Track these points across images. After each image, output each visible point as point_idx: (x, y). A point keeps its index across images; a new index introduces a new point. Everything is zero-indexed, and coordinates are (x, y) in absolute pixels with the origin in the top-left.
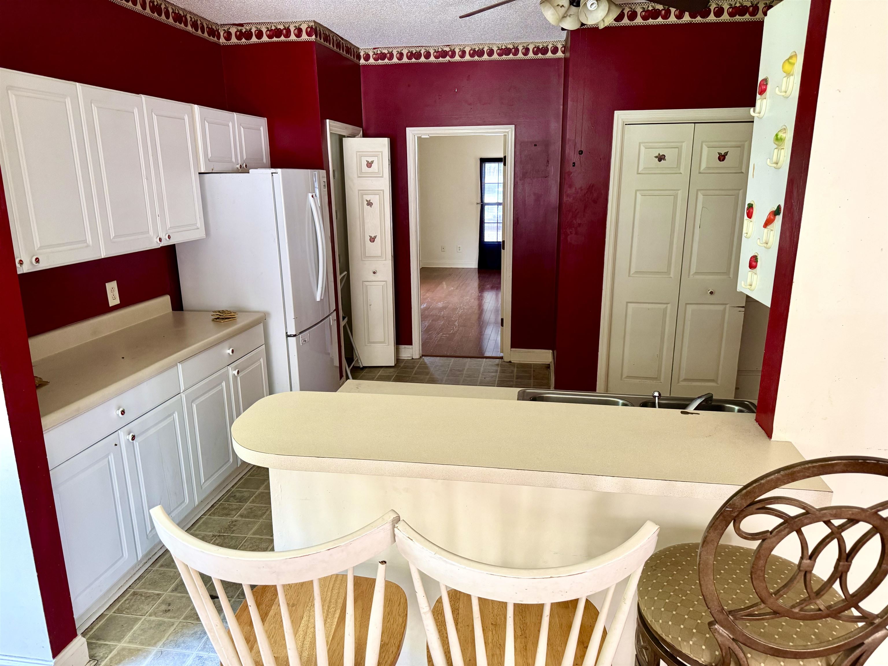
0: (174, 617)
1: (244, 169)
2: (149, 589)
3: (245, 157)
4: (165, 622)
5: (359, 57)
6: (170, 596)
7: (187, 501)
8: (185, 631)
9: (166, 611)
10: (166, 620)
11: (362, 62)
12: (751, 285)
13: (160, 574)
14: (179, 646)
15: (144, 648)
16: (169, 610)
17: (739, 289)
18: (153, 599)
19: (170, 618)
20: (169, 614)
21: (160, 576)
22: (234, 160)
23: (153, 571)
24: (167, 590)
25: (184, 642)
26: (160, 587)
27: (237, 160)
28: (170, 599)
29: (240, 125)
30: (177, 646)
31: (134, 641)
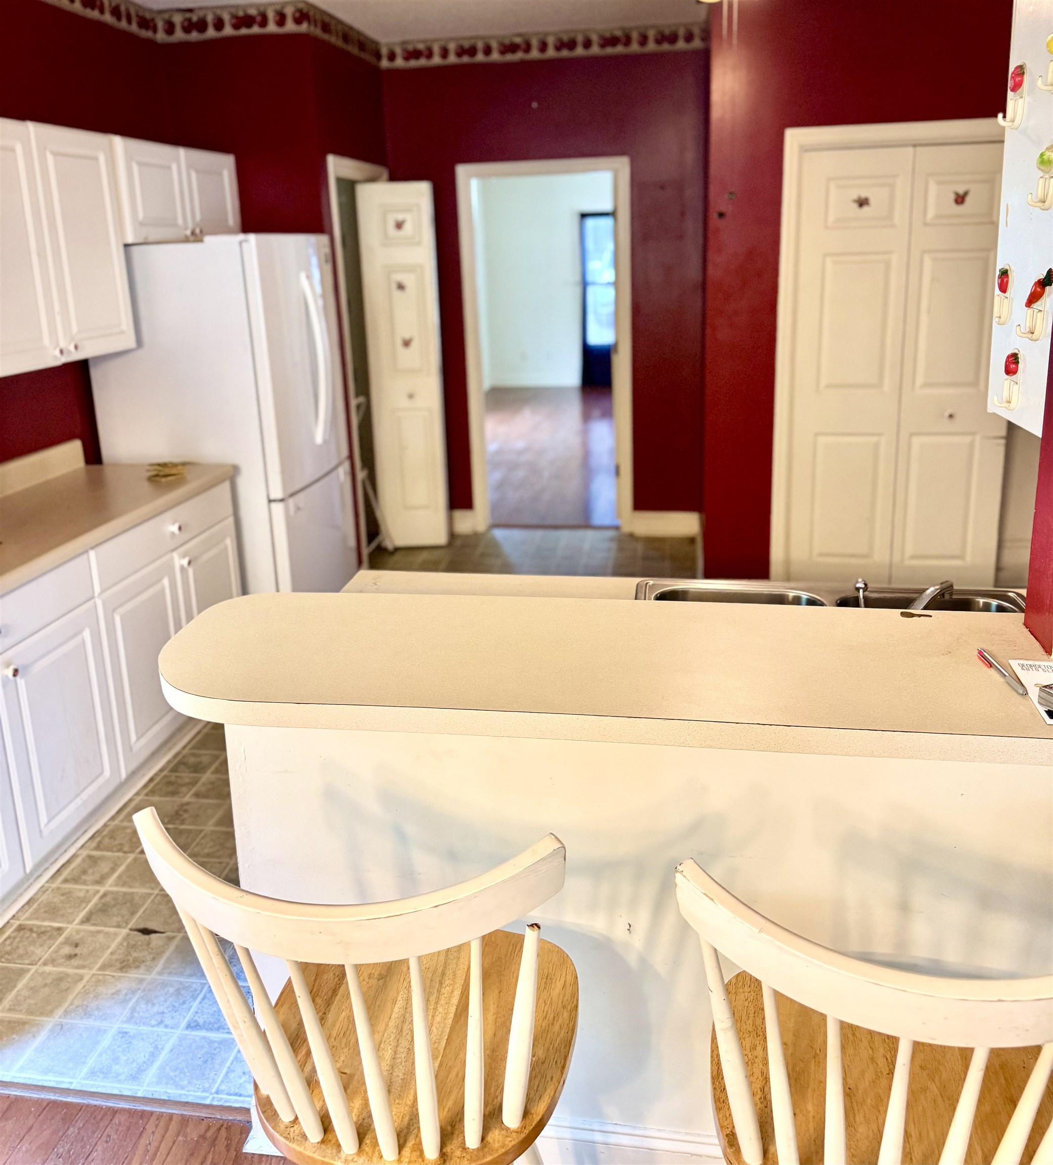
0: (84, 967)
1: (196, 237)
2: (44, 920)
3: (198, 217)
4: (68, 975)
5: (378, 56)
6: (78, 932)
7: (107, 773)
8: (101, 989)
9: (70, 957)
10: (71, 971)
11: (385, 63)
12: (1009, 402)
13: (63, 895)
14: (90, 1015)
15: (34, 1020)
16: (76, 955)
17: (990, 409)
18: (50, 937)
19: (78, 967)
20: (75, 962)
21: (62, 898)
22: (180, 221)
23: (53, 890)
24: (74, 921)
25: (98, 1009)
26: (63, 916)
27: (185, 221)
28: (78, 937)
29: (189, 167)
30: (87, 1014)
31: (17, 1007)
